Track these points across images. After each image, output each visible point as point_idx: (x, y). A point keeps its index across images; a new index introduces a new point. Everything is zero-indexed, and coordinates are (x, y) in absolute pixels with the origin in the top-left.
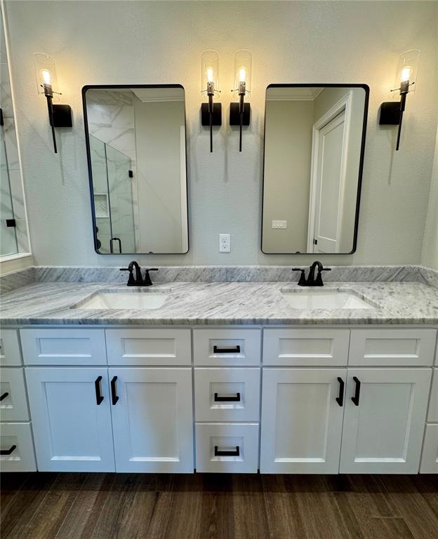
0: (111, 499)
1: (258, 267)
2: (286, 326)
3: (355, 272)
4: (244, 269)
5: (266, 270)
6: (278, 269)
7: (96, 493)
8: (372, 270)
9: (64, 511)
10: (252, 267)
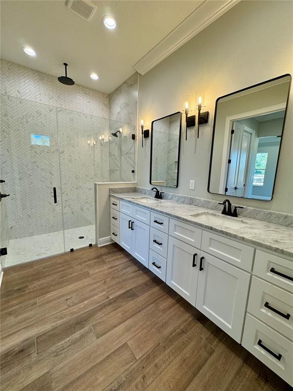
0: (130, 263)
1: (205, 199)
2: (177, 219)
3: (269, 215)
4: (198, 199)
5: (209, 202)
6: (215, 203)
7: (127, 260)
8: (286, 217)
9: (120, 258)
10: (202, 199)
